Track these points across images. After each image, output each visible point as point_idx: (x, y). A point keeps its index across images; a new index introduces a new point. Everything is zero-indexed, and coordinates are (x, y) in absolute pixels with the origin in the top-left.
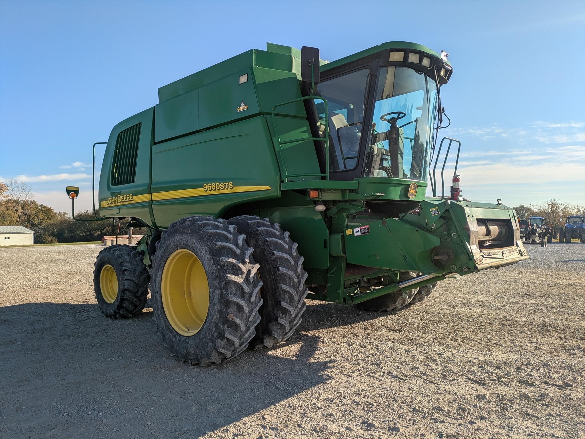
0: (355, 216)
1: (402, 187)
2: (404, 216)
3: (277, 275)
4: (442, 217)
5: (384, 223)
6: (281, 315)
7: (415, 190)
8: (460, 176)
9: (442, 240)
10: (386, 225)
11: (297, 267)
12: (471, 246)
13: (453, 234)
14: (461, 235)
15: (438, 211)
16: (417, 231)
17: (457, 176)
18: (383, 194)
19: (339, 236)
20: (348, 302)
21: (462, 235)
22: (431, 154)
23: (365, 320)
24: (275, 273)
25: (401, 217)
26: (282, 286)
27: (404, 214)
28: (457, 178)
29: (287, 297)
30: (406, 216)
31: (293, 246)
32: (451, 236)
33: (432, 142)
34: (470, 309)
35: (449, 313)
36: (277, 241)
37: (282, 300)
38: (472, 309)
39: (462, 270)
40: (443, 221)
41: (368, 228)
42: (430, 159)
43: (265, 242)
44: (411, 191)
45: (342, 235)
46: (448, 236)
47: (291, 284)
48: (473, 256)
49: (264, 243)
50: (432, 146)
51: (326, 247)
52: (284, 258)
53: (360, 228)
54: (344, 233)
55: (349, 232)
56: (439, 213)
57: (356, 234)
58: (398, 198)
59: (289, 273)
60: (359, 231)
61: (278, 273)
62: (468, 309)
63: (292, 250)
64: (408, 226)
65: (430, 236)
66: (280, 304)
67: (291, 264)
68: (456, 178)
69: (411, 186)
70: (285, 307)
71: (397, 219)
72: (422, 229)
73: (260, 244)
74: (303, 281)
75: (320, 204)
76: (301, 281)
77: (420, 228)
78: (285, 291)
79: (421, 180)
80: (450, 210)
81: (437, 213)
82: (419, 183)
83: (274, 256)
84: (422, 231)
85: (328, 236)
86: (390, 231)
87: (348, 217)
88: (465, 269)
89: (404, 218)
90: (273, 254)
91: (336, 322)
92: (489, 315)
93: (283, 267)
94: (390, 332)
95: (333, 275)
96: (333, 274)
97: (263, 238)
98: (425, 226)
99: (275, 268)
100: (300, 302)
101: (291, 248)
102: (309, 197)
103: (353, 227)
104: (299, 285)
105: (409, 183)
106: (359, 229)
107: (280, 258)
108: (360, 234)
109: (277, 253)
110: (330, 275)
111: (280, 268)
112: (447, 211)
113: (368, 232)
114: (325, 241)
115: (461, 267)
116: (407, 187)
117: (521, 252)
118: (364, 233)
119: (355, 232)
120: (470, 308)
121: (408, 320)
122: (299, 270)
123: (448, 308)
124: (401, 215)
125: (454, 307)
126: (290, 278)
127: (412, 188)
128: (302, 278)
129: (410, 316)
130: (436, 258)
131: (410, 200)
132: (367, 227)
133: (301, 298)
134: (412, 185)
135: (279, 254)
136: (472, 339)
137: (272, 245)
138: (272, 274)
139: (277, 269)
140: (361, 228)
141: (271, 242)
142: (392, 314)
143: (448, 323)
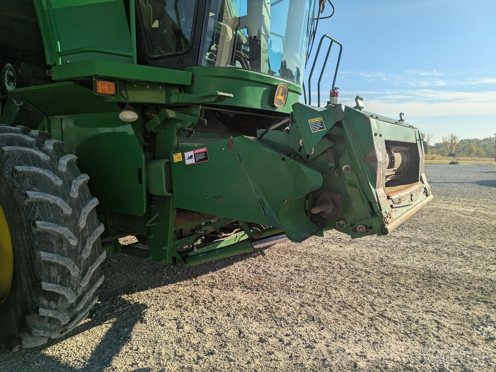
0: (191, 133)
1: (265, 89)
2: (263, 134)
3: (33, 234)
4: (327, 136)
5: (230, 145)
6: (45, 302)
7: (285, 95)
8: (339, 89)
9: (325, 175)
10: (234, 147)
11: (79, 218)
12: (377, 190)
13: (344, 167)
14: (361, 169)
15: (322, 125)
16: (283, 159)
17: (336, 88)
18: (232, 95)
19: (162, 164)
20: (179, 264)
21: (363, 170)
22: (309, 45)
23: (217, 269)
24: (30, 230)
25: (259, 136)
26: (42, 255)
27: (264, 130)
28: (336, 91)
29: (54, 272)
30: (267, 133)
31: (74, 181)
32: (340, 170)
33: (312, 25)
34: (340, 246)
35: (318, 254)
36: (38, 173)
37: (43, 278)
38: (342, 247)
39: (356, 228)
40: (328, 144)
41: (205, 153)
42: (308, 52)
43: (14, 173)
44: (279, 97)
45: (166, 163)
46: (335, 169)
47: (65, 249)
48: (381, 210)
49: (12, 175)
50: (311, 31)
51: (140, 181)
52: (49, 203)
53: (194, 152)
54: (170, 158)
55: (177, 158)
56: (323, 128)
57: (188, 162)
58: (257, 105)
59: (57, 231)
60: (192, 156)
61: (34, 230)
62: (338, 247)
63: (71, 187)
64: (268, 151)
65: (306, 170)
66: (41, 286)
67: (64, 214)
68: (334, 91)
69: (279, 89)
70: (50, 290)
71: (252, 138)
72: (292, 156)
73: (7, 176)
74: (90, 242)
75: (128, 109)
76: (86, 241)
77: (289, 155)
78: (50, 264)
79: (294, 82)
80: (344, 124)
81: (320, 129)
82: (291, 86)
83: (28, 200)
84: (292, 160)
85: (144, 164)
86: (240, 159)
87: (179, 133)
88: (360, 228)
89: (264, 137)
90: (26, 195)
91: (179, 273)
92: (363, 257)
93: (45, 220)
94: (244, 293)
95: (157, 224)
96: (157, 222)
97: (11, 165)
98: (297, 151)
99: (30, 221)
100: (85, 277)
101: (68, 185)
102: (96, 93)
103: (184, 150)
104: (82, 249)
105: (276, 84)
106: (191, 153)
107: (41, 203)
108: (194, 162)
109: (34, 195)
110: (150, 223)
111: (38, 223)
112: (339, 124)
113: (206, 159)
114: (140, 171)
115: (354, 224)
116: (272, 89)
117: (427, 191)
118: (200, 160)
119: (186, 158)
120: (340, 244)
121: (269, 267)
122: (82, 224)
123: (317, 245)
124: (259, 132)
125: (322, 244)
126: (61, 239)
127: (280, 92)
128: (90, 236)
129: (272, 259)
130: (315, 211)
131: (277, 110)
132: (204, 150)
133: (87, 271)
134: (280, 87)
135: (38, 197)
136: (350, 306)
137: (27, 179)
138: (26, 232)
139: (33, 224)
140: (196, 152)
141: (25, 175)
142: (252, 257)
143: (317, 272)
